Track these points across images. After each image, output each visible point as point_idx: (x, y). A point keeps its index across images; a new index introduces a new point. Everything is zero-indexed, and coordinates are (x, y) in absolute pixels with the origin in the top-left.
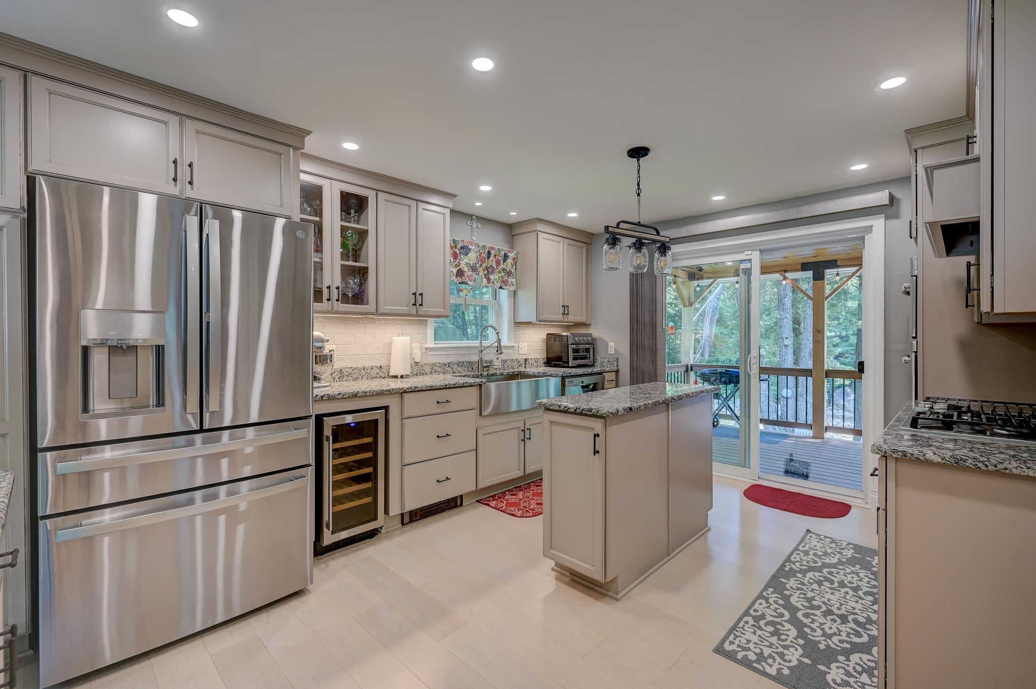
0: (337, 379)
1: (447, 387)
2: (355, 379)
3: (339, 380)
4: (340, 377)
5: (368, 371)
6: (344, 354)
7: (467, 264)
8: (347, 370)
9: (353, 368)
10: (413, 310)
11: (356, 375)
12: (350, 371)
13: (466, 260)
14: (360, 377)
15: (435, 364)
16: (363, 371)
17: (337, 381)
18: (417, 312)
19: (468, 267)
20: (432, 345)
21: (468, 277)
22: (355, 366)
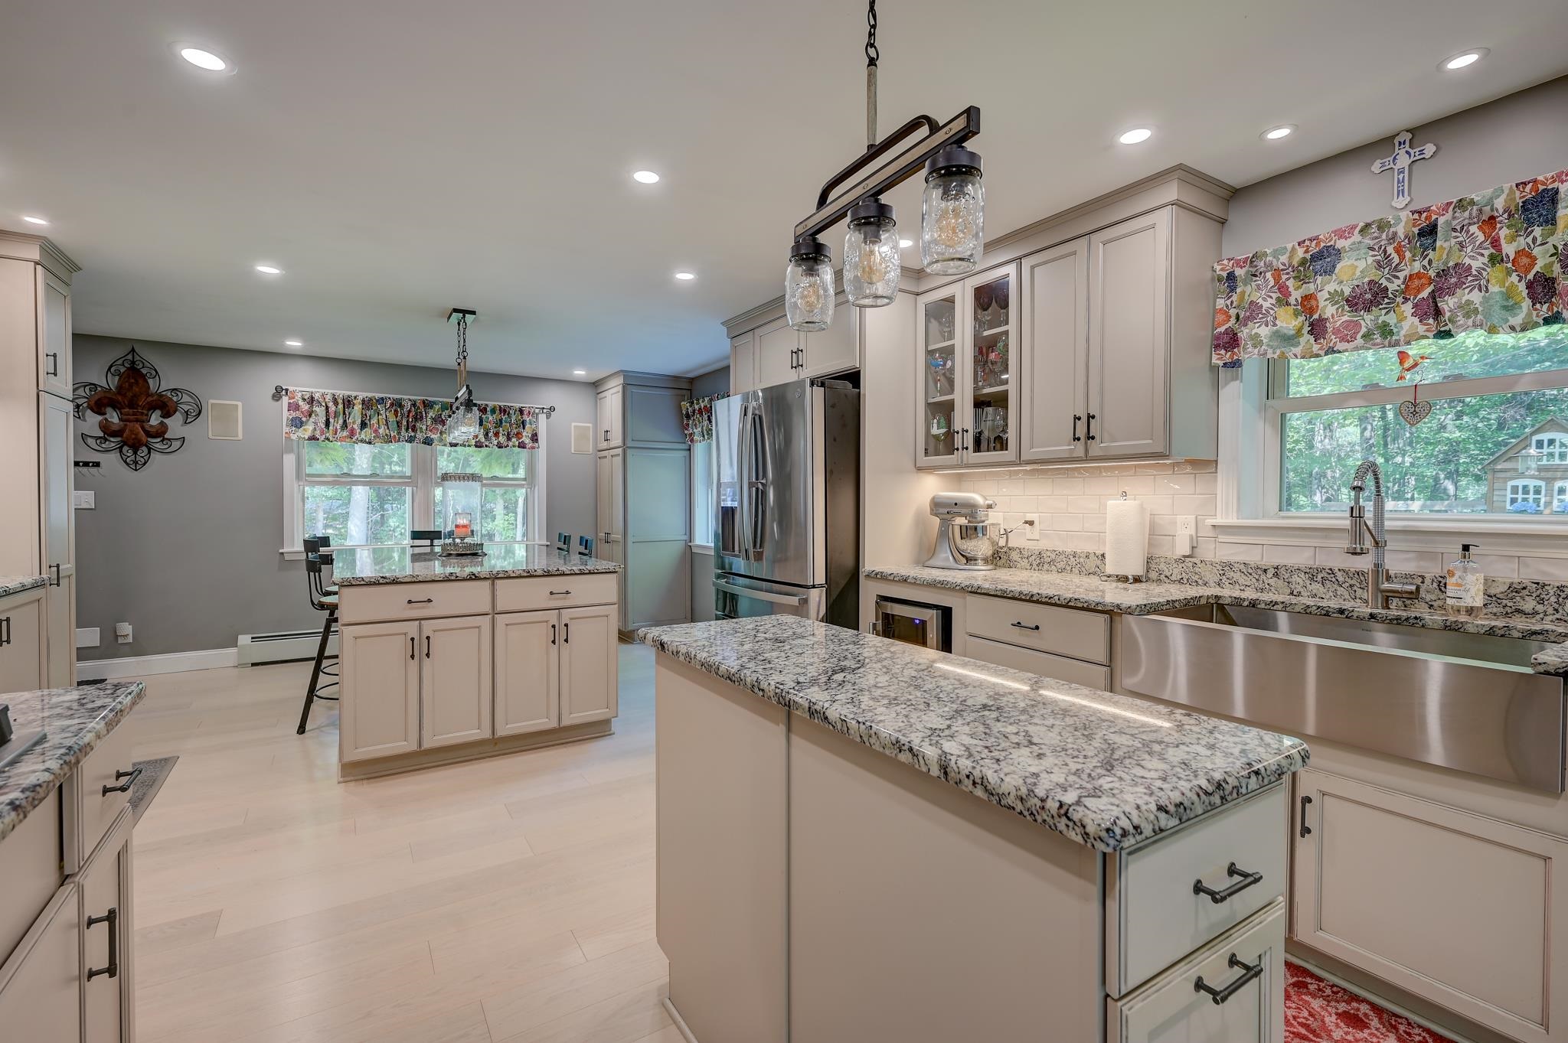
0: (1035, 566)
1: (1035, 599)
2: (1062, 571)
3: (1037, 568)
4: (1039, 563)
5: (1082, 560)
6: (1050, 529)
7: (1333, 297)
8: (1049, 554)
9: (1057, 552)
10: (1079, 449)
11: (1061, 565)
12: (1053, 556)
13: (1332, 287)
14: (1069, 568)
15: (1230, 565)
16: (1073, 559)
17: (1035, 570)
18: (1087, 451)
19: (1337, 303)
20: (1232, 520)
21: (1336, 332)
22: (1061, 550)
